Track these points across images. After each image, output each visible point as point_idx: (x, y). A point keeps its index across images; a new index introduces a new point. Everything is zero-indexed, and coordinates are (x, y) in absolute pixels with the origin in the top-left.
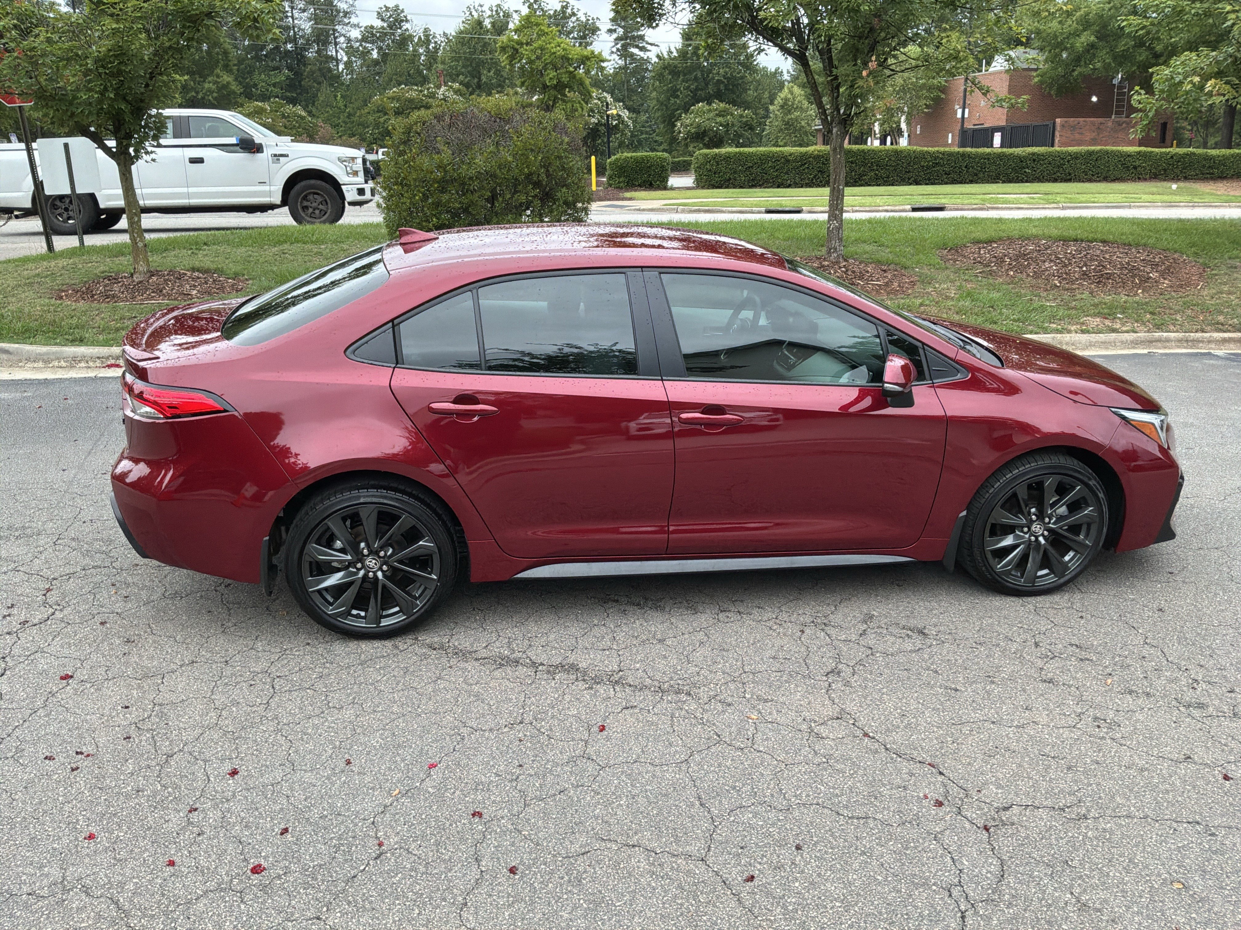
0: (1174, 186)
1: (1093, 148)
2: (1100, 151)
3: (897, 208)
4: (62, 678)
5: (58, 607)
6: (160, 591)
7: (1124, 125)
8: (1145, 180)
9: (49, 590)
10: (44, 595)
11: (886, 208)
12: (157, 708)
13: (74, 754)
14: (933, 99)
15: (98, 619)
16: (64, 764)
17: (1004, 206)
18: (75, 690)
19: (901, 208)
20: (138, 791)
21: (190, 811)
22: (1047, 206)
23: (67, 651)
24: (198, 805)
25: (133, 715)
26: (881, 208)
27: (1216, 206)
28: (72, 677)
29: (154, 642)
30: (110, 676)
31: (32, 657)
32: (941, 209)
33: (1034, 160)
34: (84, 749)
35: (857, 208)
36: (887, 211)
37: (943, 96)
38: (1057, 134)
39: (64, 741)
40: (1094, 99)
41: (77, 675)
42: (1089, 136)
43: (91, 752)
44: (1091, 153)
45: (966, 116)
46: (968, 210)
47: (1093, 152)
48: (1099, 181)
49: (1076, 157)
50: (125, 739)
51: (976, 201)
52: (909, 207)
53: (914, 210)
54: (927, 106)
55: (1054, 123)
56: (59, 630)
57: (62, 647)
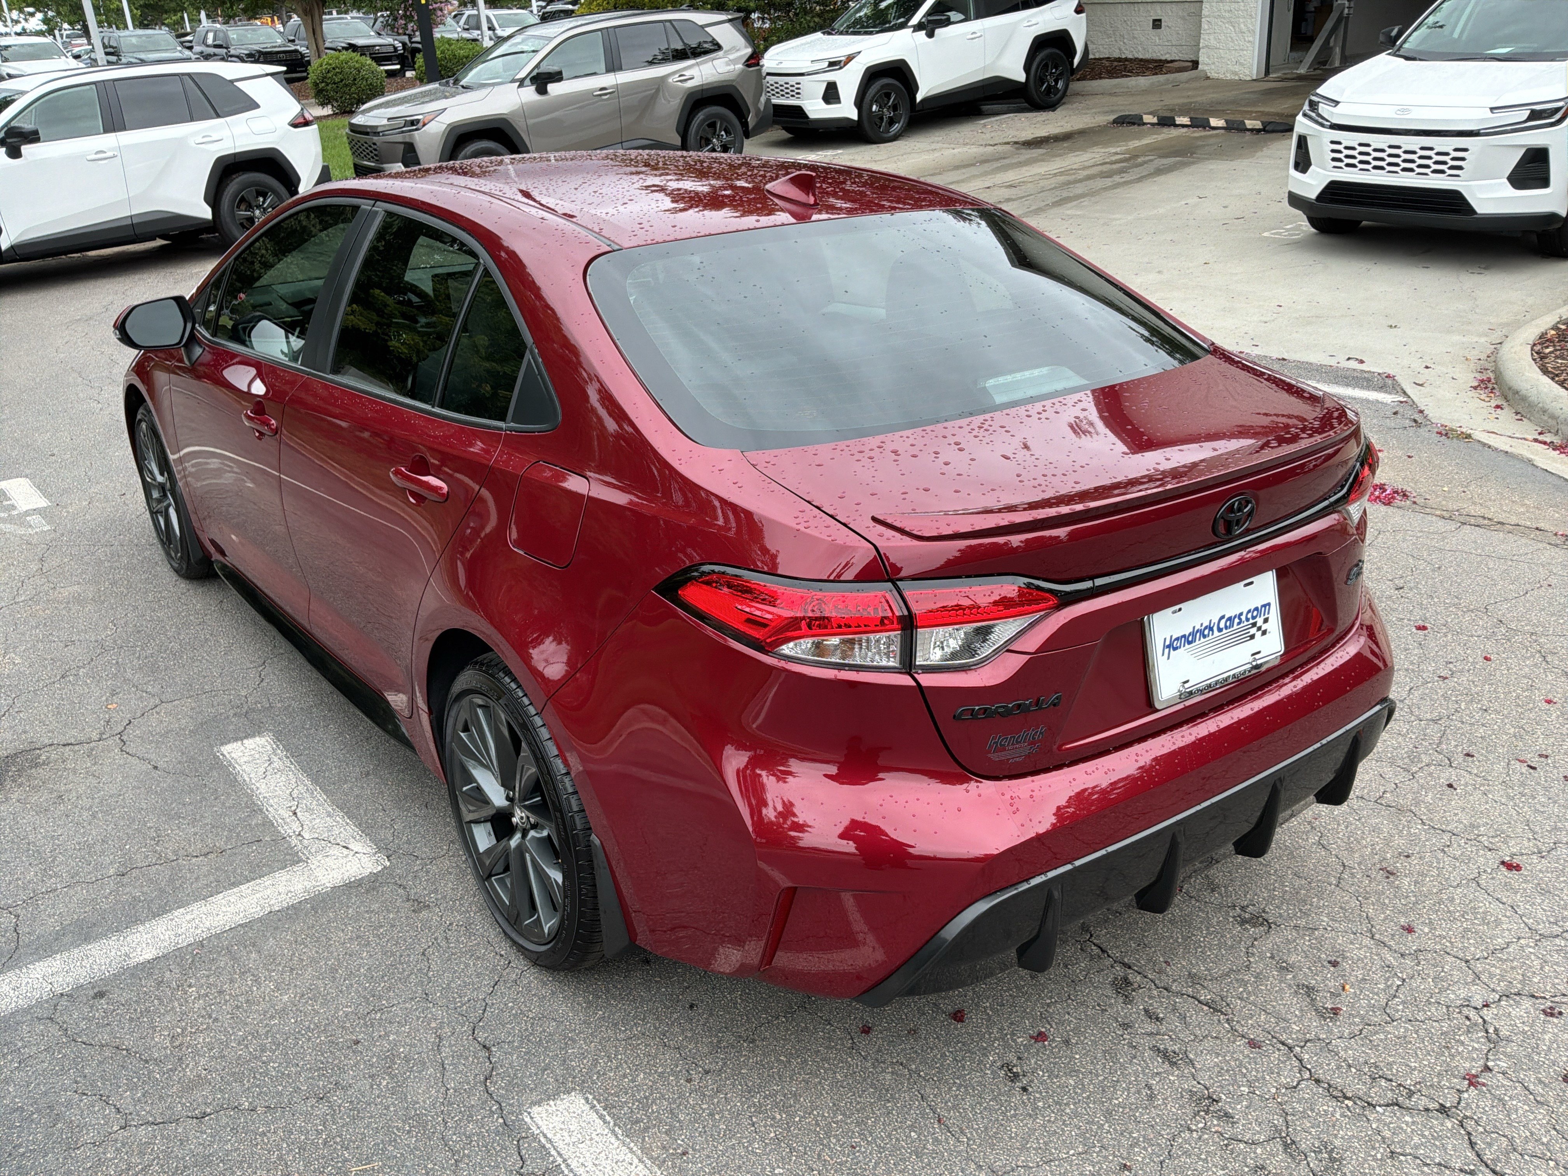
4: (1518, 868)
5: (1472, 1014)
6: (1267, 945)
9: (1472, 1081)
10: (1487, 1069)
12: (1414, 769)
13: (1538, 769)
15: (1411, 943)
16: (1555, 767)
18: (1505, 842)
20: (1486, 710)
21: (1446, 678)
23: (1495, 907)
24: (1436, 678)
25: (1447, 775)
28: (1503, 863)
29: (1351, 851)
30: (1446, 837)
31: (1556, 930)
34: (1525, 769)
39: (1545, 788)
41: (1494, 863)
43: (1518, 763)
50: (1473, 756)
56: (1491, 960)
57: (1498, 922)
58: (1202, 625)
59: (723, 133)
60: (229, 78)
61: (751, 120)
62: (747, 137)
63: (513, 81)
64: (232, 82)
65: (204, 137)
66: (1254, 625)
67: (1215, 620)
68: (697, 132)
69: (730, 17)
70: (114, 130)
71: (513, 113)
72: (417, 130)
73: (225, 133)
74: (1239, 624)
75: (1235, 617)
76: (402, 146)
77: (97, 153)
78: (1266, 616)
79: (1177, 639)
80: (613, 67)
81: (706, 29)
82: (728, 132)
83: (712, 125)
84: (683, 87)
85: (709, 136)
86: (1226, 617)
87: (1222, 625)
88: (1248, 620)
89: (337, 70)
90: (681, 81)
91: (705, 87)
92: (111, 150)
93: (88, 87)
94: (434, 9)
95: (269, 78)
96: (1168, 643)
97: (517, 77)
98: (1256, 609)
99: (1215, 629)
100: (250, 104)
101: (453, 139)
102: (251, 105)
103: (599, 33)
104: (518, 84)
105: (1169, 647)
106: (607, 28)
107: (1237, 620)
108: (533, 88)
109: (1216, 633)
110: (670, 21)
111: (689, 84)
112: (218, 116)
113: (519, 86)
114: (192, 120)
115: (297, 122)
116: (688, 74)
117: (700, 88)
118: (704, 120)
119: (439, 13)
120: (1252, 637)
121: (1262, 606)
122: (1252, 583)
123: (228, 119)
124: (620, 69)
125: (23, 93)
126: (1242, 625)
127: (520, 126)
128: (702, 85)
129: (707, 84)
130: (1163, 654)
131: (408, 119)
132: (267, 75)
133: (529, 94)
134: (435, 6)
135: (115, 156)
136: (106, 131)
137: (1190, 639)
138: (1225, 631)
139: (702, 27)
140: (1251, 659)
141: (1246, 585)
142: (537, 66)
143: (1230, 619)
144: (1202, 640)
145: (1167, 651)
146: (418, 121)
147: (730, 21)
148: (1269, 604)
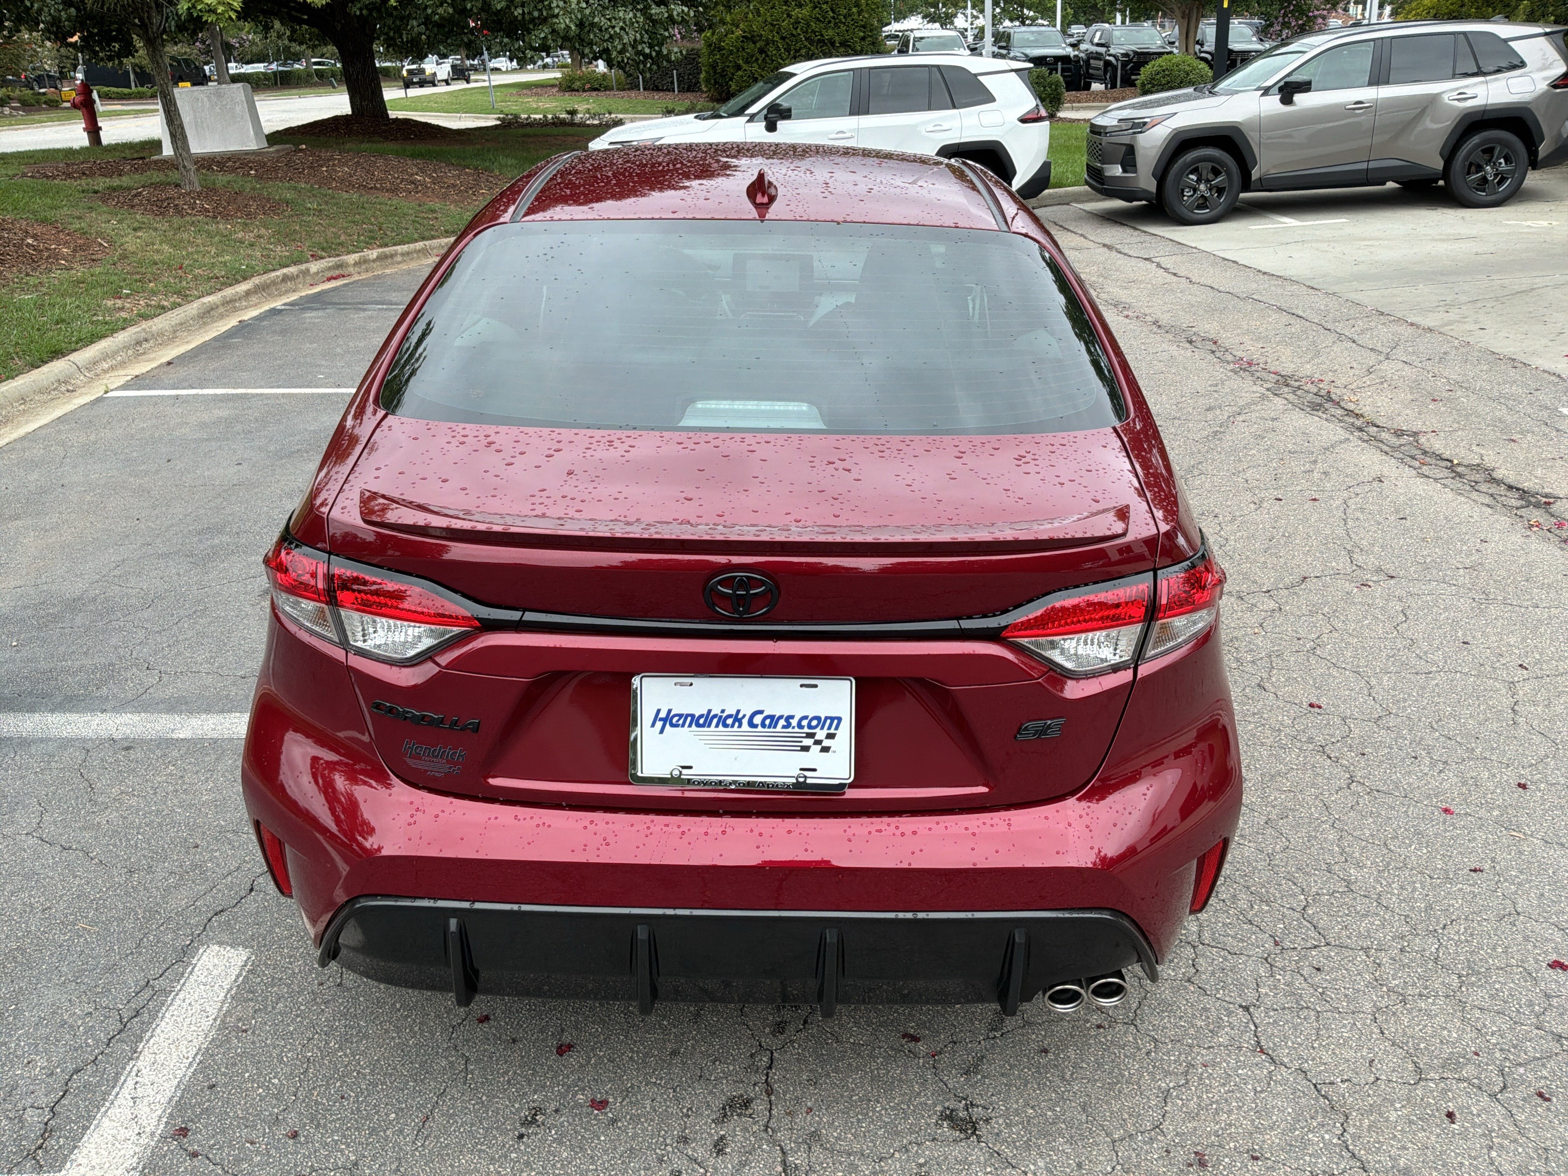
58: (723, 711)
59: (1502, 160)
60: (973, 72)
61: (1543, 150)
62: (1534, 168)
63: (1258, 89)
64: (976, 75)
65: (935, 126)
66: (811, 736)
67: (748, 712)
68: (1466, 158)
69: (1548, 30)
70: (858, 114)
71: (1249, 122)
72: (1141, 132)
73: (956, 124)
74: (784, 727)
75: (781, 717)
76: (1124, 148)
77: (838, 133)
78: (832, 731)
79: (679, 716)
80: (1377, 79)
81: (1510, 43)
82: (1508, 160)
83: (1489, 151)
84: (1458, 108)
85: (1482, 163)
86: (765, 714)
87: (758, 720)
88: (800, 726)
89: (1167, 72)
90: (1458, 100)
91: (1488, 108)
92: (850, 131)
93: (846, 73)
94: (1315, 17)
95: (1013, 73)
96: (663, 715)
97: (1264, 85)
98: (818, 718)
99: (745, 722)
100: (985, 97)
101: (1174, 145)
102: (989, 98)
103: (1372, 43)
104: (1262, 92)
105: (664, 719)
106: (1382, 38)
107: (782, 722)
108: (1279, 97)
109: (745, 726)
110: (1464, 34)
111: (1469, 103)
112: (954, 107)
113: (1263, 95)
114: (929, 109)
115: (1027, 117)
116: (1470, 92)
117: (1483, 108)
118: (1477, 146)
119: (1320, 21)
120: (806, 749)
121: (826, 718)
122: (816, 686)
123: (962, 110)
124: (1387, 82)
125: (794, 75)
126: (790, 730)
127: (1253, 138)
128: (1486, 105)
129: (1492, 105)
130: (653, 725)
131: (1136, 121)
132: (1012, 70)
133: (1273, 104)
134: (1316, 13)
135: (852, 137)
136: (852, 113)
137: (701, 721)
138: (760, 729)
139: (1506, 41)
140: (797, 772)
141: (804, 686)
142: (1288, 75)
143: (771, 717)
144: (721, 728)
145: (659, 724)
146: (1145, 124)
147: (1546, 34)
148: (839, 719)
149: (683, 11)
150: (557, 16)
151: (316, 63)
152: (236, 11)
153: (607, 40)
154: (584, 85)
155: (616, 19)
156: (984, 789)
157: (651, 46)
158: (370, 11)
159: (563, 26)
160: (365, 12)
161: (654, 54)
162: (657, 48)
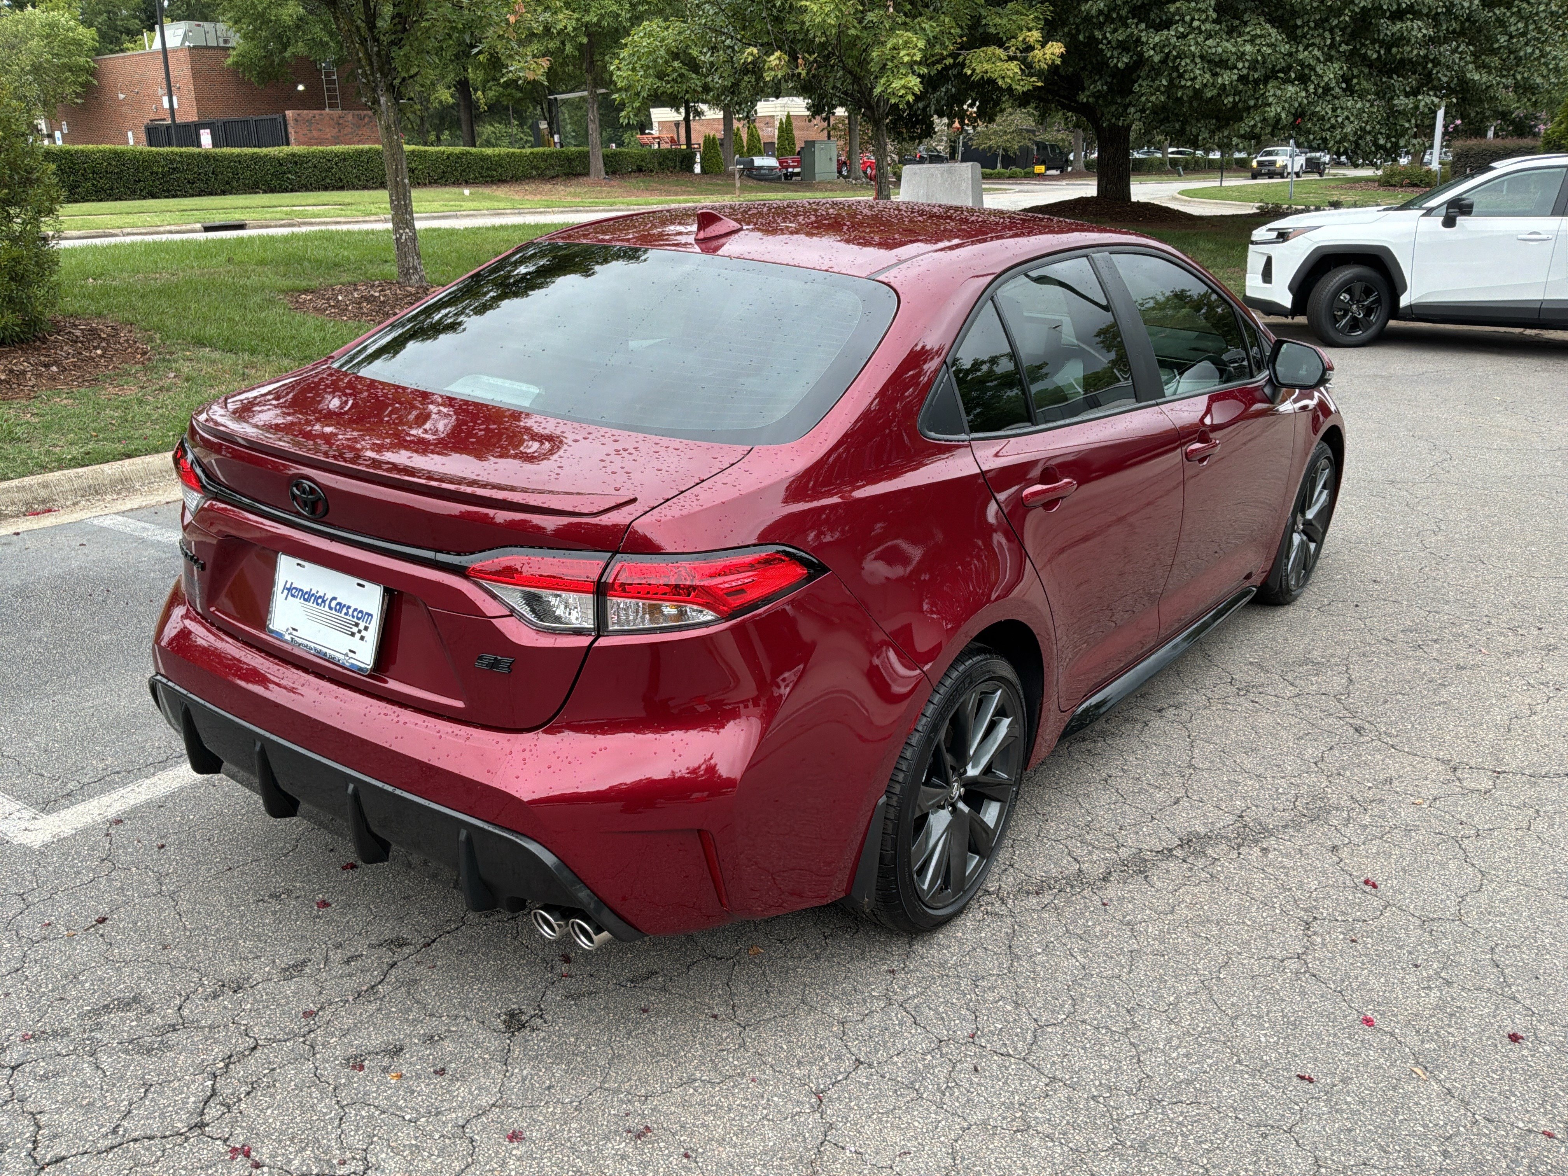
0: (467, 192)
1: (361, 147)
2: (370, 150)
3: (184, 228)
7: (367, 119)
8: (425, 185)
11: (168, 228)
14: (81, 85)
17: (318, 220)
19: (189, 227)
22: (367, 219)
26: (162, 229)
27: (541, 213)
32: (241, 227)
33: (296, 163)
35: (129, 230)
36: (171, 232)
37: (95, 82)
38: (291, 130)
40: (301, 88)
42: (330, 133)
44: (361, 153)
45: (176, 106)
46: (276, 226)
47: (362, 151)
48: (376, 188)
49: (344, 158)
51: (278, 216)
52: (198, 226)
53: (207, 229)
54: (78, 95)
55: (284, 116)
58: (317, 592)
66: (357, 625)
67: (329, 596)
74: (346, 614)
75: (344, 606)
77: (1531, 233)
78: (367, 625)
79: (296, 589)
86: (337, 601)
87: (333, 605)
88: (353, 616)
96: (288, 586)
98: (361, 612)
99: (327, 604)
105: (289, 589)
107: (345, 610)
109: (327, 608)
120: (353, 634)
121: (366, 613)
122: (363, 586)
126: (348, 617)
130: (283, 593)
135: (1549, 239)
137: (306, 597)
138: (333, 612)
140: (347, 652)
141: (359, 585)
143: (339, 604)
144: (315, 605)
145: (286, 592)
148: (371, 615)
149: (1433, 102)
150: (1270, 105)
151: (1172, 153)
152: (914, 94)
153: (1328, 130)
154: (1403, 180)
155: (1342, 108)
156: (460, 704)
157: (1388, 138)
158: (1097, 98)
159: (1272, 114)
160: (1091, 100)
161: (1389, 145)
162: (1393, 140)
